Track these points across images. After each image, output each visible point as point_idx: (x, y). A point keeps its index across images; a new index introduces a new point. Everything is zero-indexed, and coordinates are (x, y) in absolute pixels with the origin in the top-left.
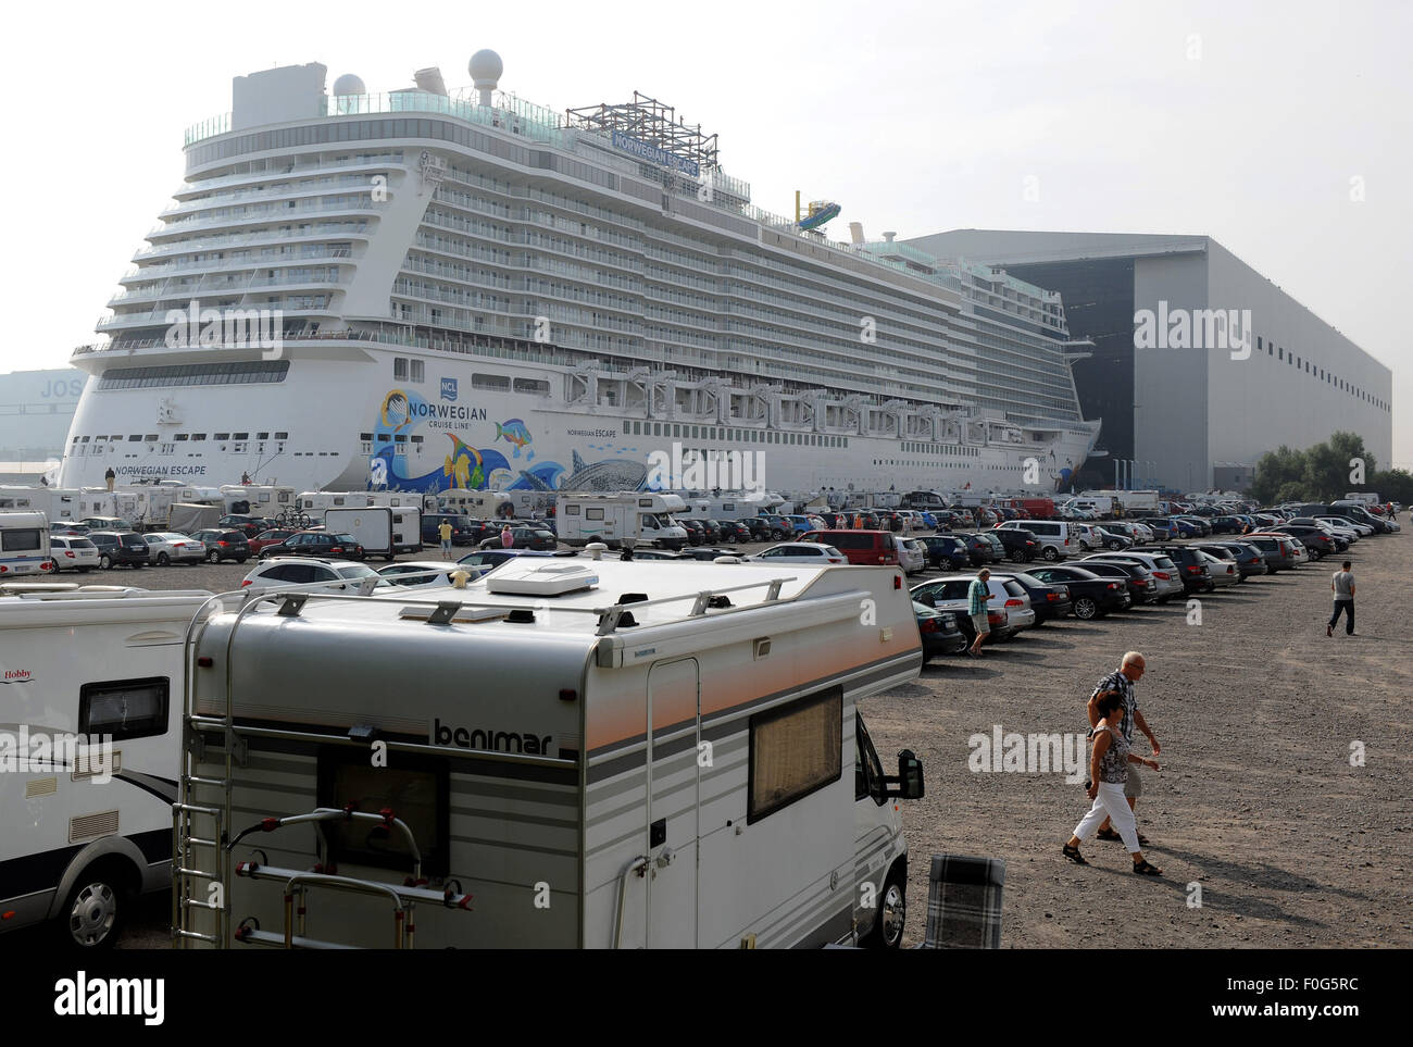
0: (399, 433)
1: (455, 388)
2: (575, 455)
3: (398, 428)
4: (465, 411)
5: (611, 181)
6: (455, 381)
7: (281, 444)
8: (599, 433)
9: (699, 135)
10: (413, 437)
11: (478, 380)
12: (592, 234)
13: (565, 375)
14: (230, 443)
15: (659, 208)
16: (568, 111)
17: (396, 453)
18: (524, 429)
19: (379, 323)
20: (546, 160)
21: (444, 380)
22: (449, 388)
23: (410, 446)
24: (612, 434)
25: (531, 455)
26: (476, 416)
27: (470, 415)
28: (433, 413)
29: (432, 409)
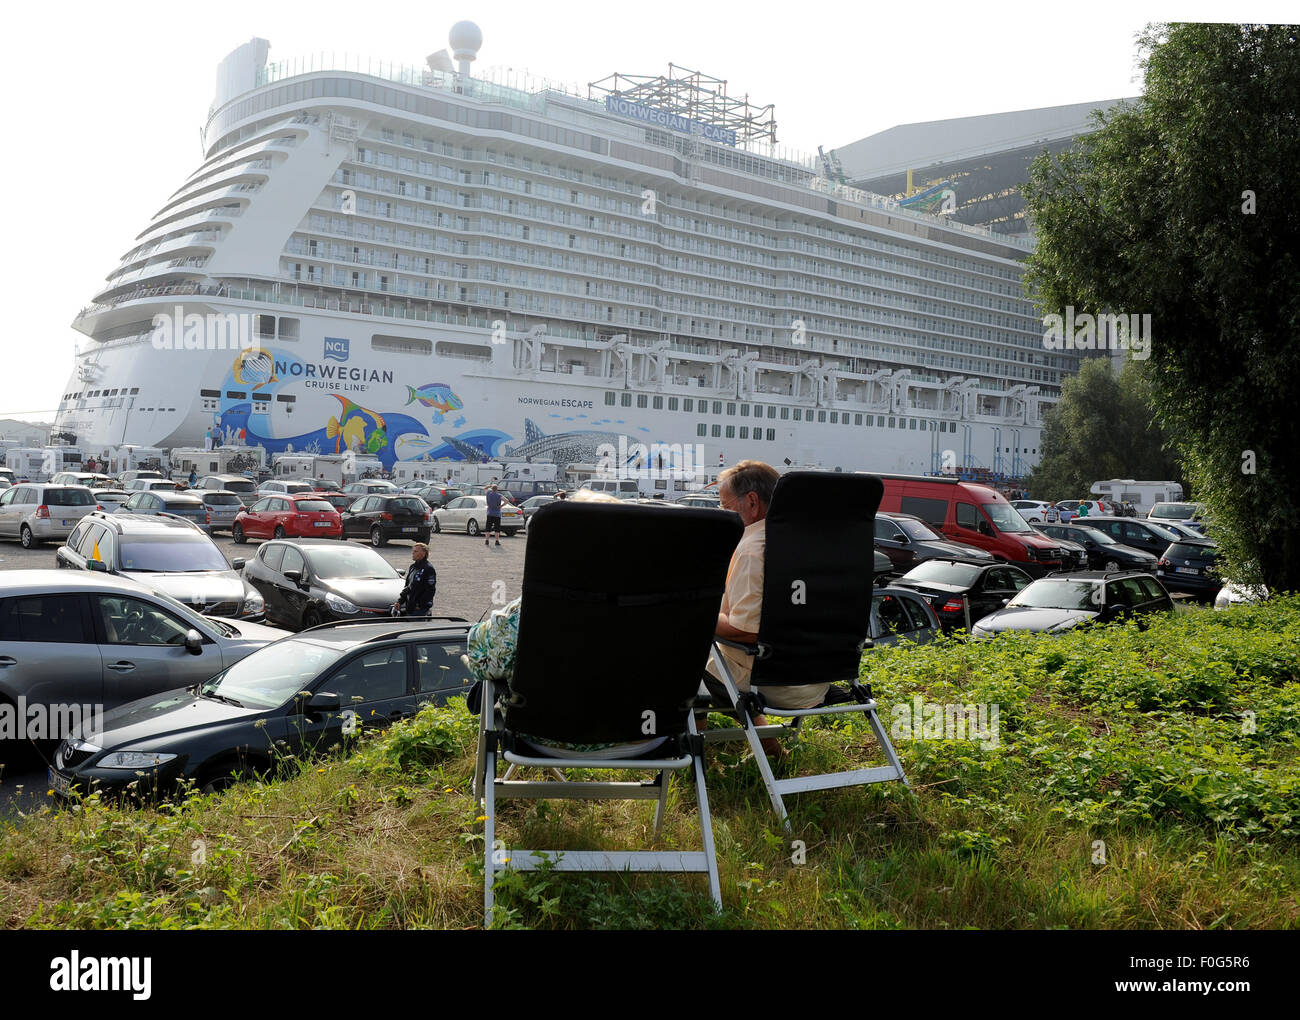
0: (259, 391)
1: (347, 347)
2: (529, 425)
3: (256, 387)
4: (361, 373)
5: (596, 145)
6: (346, 342)
7: (131, 399)
8: (565, 403)
9: (746, 104)
10: (279, 396)
11: (379, 341)
12: (585, 202)
13: (515, 341)
14: (108, 399)
15: (670, 175)
17: (254, 410)
18: (450, 394)
19: (246, 279)
20: (501, 121)
21: (327, 340)
22: (338, 348)
23: (276, 408)
25: (460, 422)
26: (377, 378)
27: (368, 376)
28: (312, 372)
29: (311, 368)
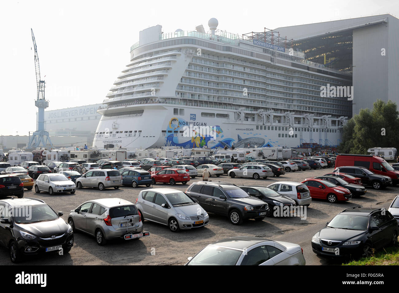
0: (175, 130)
1: (195, 117)
2: (238, 136)
3: (175, 129)
4: (199, 124)
5: (252, 54)
6: (195, 115)
7: (140, 134)
8: (247, 129)
9: (286, 39)
10: (180, 131)
11: (204, 114)
12: (248, 71)
13: (235, 112)
14: (128, 134)
15: (270, 62)
16: (243, 35)
17: (174, 136)
18: (220, 129)
19: (170, 98)
20: (228, 49)
21: (191, 115)
22: (193, 117)
23: (179, 134)
24: (252, 129)
25: (222, 136)
26: (203, 125)
27: (201, 125)
28: (187, 124)
29: (187, 123)
